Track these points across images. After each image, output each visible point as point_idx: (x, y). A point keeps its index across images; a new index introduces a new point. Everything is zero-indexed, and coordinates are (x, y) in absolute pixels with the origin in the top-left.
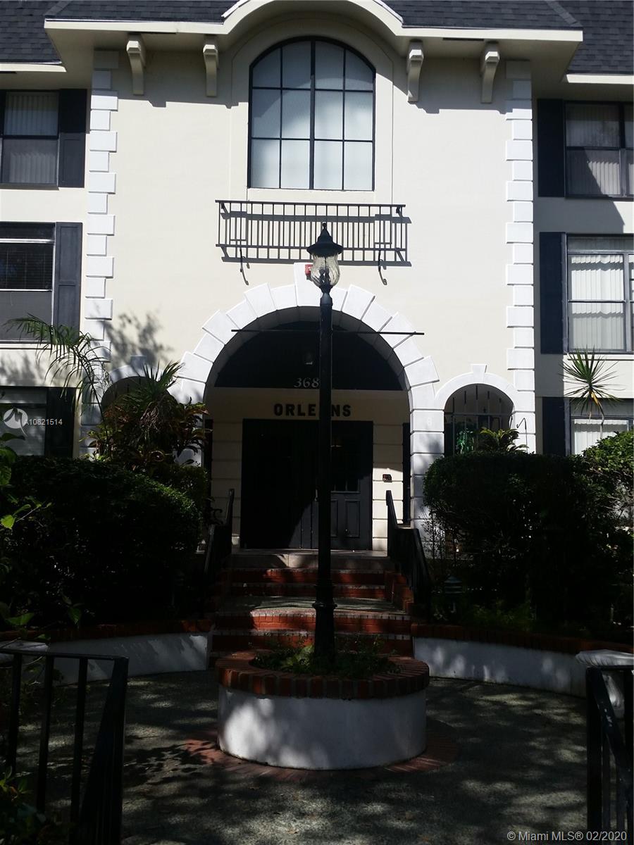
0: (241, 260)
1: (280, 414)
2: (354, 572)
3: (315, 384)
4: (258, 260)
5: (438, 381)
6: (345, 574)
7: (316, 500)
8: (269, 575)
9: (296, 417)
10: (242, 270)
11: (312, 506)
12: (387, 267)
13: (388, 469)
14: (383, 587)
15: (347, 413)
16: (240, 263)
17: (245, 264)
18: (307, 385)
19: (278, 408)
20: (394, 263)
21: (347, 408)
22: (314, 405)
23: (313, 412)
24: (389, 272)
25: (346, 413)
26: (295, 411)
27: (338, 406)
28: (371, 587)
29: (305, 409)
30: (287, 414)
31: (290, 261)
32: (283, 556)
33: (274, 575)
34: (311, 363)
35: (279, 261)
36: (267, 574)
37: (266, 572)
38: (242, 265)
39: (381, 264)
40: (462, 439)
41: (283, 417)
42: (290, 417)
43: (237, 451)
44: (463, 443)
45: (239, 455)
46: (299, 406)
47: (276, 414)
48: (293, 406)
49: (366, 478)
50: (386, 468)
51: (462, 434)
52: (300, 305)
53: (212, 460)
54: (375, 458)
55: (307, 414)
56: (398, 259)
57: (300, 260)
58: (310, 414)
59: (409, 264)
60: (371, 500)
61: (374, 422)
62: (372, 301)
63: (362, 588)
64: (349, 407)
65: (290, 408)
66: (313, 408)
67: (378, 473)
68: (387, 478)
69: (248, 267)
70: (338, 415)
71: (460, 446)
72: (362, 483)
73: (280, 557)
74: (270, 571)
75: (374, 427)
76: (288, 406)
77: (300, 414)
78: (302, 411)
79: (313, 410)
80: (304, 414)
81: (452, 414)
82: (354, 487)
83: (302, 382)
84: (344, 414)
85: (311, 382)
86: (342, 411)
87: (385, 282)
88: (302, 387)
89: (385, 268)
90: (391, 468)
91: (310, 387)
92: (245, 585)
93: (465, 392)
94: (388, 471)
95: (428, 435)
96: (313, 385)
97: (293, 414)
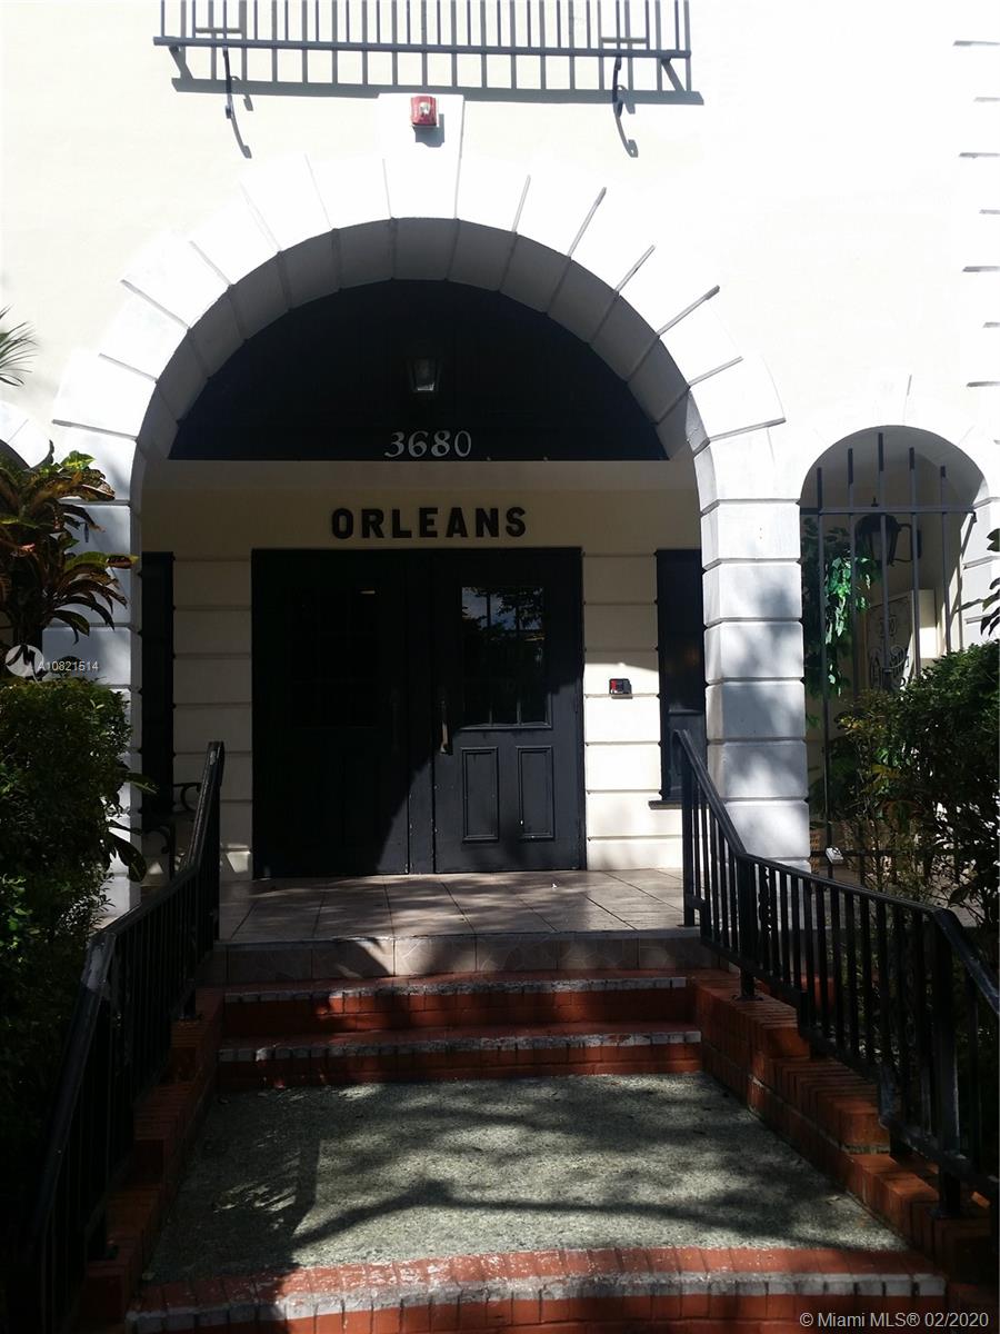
0: (229, 86)
1: (349, 532)
2: (597, 983)
3: (441, 449)
4: (276, 88)
5: (783, 421)
6: (571, 993)
7: (443, 750)
8: (338, 1008)
9: (388, 542)
10: (229, 112)
11: (433, 764)
12: (637, 106)
13: (622, 665)
14: (696, 1036)
15: (518, 529)
16: (225, 96)
17: (238, 99)
18: (418, 450)
19: (340, 520)
20: (657, 97)
21: (516, 515)
22: (434, 511)
23: (429, 528)
24: (644, 120)
25: (515, 527)
26: (386, 526)
27: (495, 512)
28: (660, 1038)
29: (410, 521)
30: (366, 534)
31: (366, 90)
32: (375, 941)
33: (353, 1008)
34: (431, 389)
35: (335, 89)
36: (328, 1005)
37: (326, 1003)
38: (230, 99)
39: (620, 99)
40: (840, 581)
41: (356, 542)
42: (373, 543)
43: (238, 630)
44: (842, 590)
45: (244, 642)
46: (396, 514)
47: (337, 533)
48: (379, 514)
49: (567, 691)
50: (615, 661)
51: (840, 567)
52: (399, 215)
53: (173, 656)
54: (589, 640)
55: (415, 531)
56: (668, 86)
57: (396, 88)
58: (424, 533)
59: (696, 99)
60: (580, 744)
61: (584, 550)
62: (598, 202)
63: (631, 1042)
64: (521, 512)
65: (372, 520)
66: (429, 516)
67: (596, 677)
68: (621, 688)
69: (249, 106)
70: (494, 533)
71: (835, 600)
72: (557, 703)
73: (368, 945)
74: (338, 996)
75: (585, 561)
76: (366, 513)
77: (398, 532)
78: (404, 526)
79: (432, 522)
80: (408, 534)
81: (816, 511)
82: (537, 712)
83: (405, 443)
84: (510, 531)
85: (431, 443)
86: (503, 522)
87: (631, 148)
88: (406, 457)
89: (632, 110)
90: (629, 663)
91: (429, 457)
92: (261, 1054)
93: (850, 451)
94: (621, 671)
95: (757, 572)
96: (435, 451)
97: (380, 534)
